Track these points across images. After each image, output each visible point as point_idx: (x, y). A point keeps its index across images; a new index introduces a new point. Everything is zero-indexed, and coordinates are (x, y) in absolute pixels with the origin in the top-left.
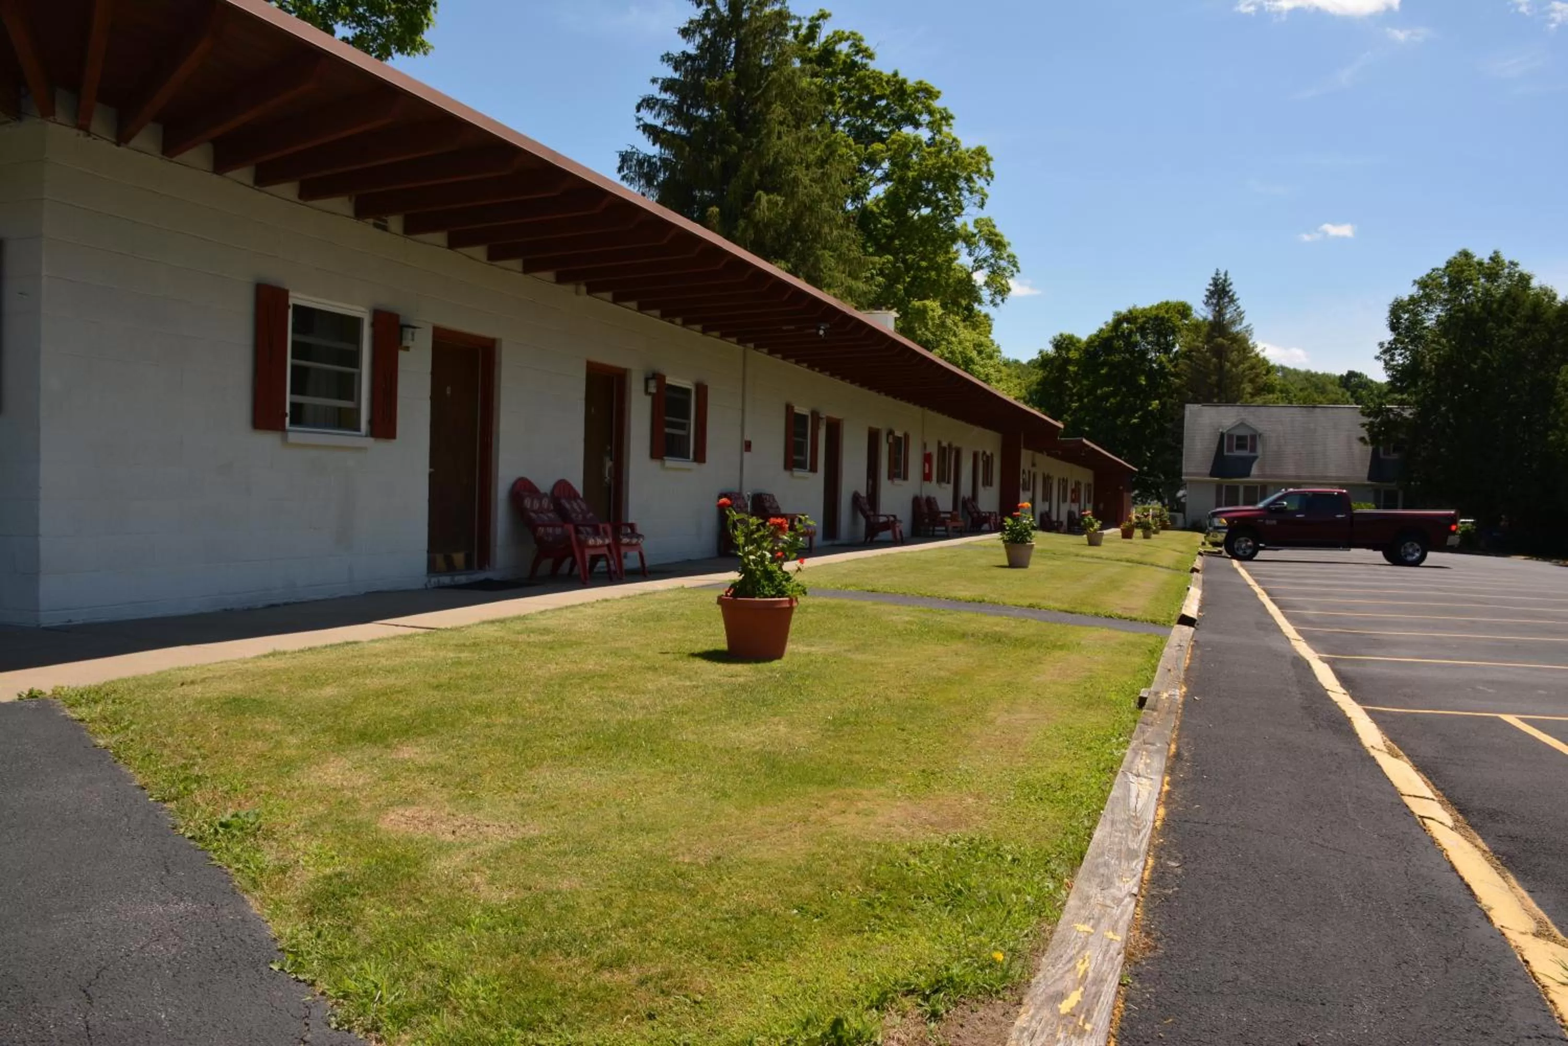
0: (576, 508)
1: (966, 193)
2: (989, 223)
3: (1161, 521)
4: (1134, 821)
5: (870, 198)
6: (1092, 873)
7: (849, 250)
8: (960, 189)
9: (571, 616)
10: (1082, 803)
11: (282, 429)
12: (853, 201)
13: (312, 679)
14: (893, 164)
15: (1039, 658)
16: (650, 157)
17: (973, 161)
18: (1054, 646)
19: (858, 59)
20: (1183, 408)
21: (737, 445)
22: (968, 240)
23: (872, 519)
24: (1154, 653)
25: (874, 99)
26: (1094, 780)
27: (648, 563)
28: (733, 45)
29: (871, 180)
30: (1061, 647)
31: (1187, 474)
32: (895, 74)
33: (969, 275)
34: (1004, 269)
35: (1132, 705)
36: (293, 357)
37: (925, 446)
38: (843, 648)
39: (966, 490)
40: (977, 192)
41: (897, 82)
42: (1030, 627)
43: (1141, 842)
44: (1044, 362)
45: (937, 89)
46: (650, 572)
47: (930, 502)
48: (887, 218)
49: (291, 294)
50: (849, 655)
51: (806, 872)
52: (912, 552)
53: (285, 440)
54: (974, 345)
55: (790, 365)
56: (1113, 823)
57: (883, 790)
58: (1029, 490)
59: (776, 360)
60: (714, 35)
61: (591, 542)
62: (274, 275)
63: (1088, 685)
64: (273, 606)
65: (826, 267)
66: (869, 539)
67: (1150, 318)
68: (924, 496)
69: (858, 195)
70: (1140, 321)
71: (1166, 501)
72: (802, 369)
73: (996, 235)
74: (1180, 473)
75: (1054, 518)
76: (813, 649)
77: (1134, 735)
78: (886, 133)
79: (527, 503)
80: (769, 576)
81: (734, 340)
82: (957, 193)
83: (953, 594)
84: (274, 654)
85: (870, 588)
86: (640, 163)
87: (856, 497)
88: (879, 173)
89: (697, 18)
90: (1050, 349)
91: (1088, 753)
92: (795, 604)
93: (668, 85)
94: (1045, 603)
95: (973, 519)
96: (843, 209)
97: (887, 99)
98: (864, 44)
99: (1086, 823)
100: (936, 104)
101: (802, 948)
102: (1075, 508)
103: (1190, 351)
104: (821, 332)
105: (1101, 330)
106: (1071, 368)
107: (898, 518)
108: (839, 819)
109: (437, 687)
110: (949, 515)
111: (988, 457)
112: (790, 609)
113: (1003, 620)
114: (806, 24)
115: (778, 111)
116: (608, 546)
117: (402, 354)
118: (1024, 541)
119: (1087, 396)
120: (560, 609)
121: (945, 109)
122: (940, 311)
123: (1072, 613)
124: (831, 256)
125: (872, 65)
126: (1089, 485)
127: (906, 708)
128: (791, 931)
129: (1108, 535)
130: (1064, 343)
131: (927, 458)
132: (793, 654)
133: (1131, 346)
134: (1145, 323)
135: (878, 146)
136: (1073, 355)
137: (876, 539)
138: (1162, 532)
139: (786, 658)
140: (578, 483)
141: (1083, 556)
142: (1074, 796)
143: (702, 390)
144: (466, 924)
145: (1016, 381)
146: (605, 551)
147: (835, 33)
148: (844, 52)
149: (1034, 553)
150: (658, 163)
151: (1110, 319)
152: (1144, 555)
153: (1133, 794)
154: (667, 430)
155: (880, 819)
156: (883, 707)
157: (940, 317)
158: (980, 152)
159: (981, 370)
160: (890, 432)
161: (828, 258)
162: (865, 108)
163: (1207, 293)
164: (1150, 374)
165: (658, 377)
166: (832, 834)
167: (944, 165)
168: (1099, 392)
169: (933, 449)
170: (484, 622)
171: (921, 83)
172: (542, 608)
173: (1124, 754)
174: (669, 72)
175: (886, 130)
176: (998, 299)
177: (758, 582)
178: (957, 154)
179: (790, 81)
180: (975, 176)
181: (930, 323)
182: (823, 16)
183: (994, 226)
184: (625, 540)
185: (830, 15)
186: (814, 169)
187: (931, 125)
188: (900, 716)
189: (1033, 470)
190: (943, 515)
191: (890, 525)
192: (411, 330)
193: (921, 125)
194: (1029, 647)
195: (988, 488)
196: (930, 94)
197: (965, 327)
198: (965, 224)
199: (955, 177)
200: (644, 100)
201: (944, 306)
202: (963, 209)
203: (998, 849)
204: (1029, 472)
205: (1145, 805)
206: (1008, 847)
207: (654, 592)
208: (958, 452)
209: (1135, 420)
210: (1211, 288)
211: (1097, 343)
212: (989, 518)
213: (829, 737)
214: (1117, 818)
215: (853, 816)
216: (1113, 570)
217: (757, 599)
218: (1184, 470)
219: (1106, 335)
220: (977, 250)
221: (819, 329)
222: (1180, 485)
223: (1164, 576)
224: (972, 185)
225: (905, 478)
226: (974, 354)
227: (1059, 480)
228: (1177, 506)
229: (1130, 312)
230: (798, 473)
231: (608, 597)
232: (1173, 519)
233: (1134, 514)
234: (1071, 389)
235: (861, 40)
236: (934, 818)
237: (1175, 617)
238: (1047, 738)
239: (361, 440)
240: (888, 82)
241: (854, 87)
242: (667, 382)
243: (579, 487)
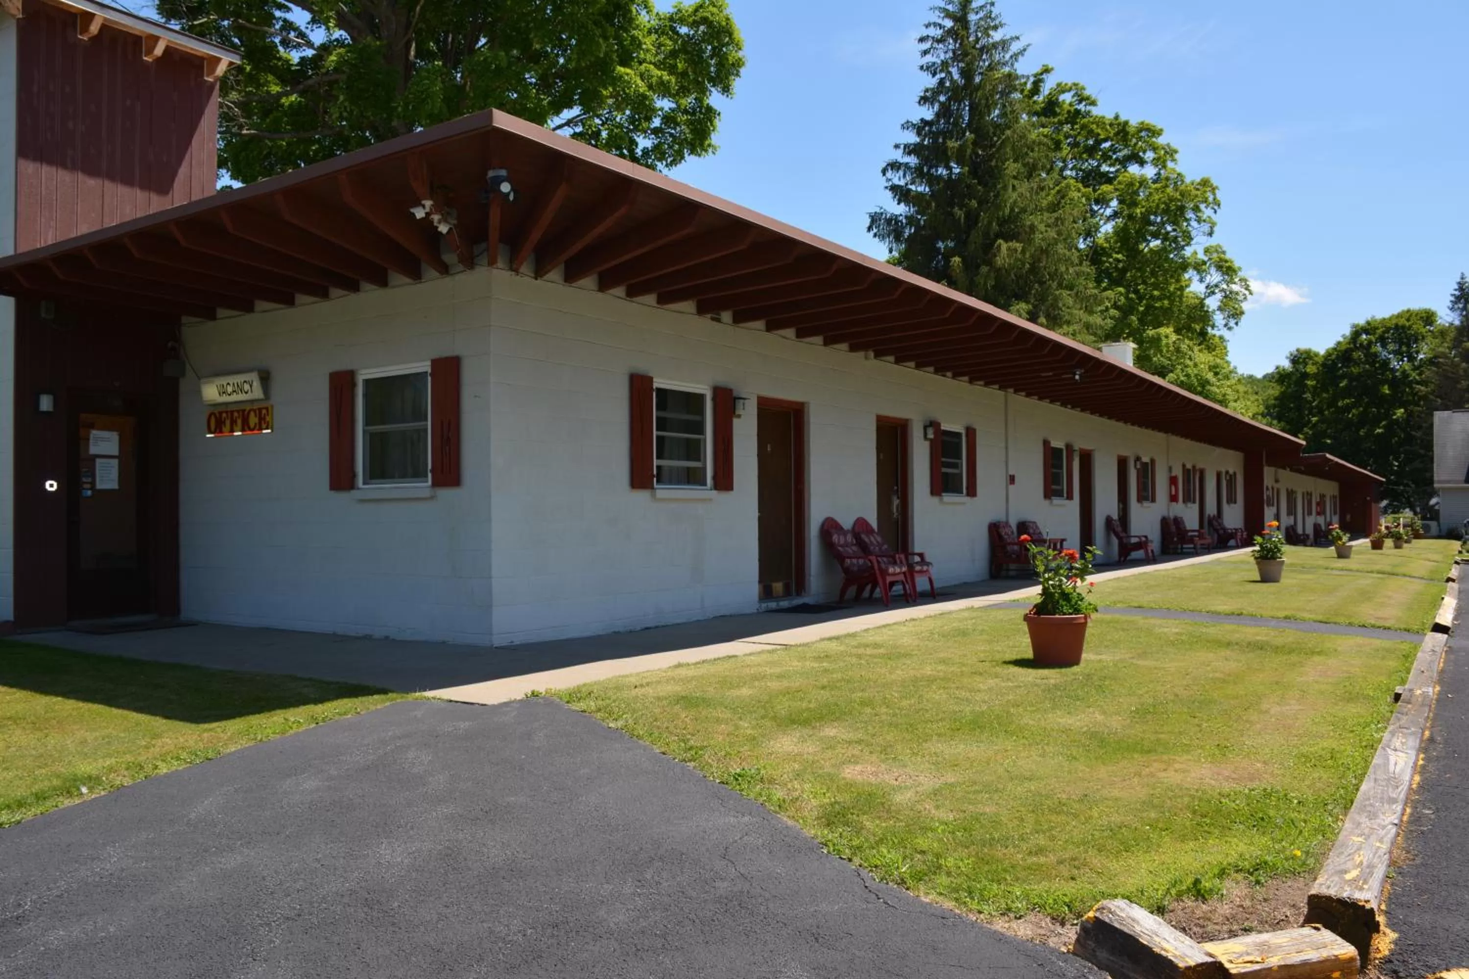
0: (874, 540)
1: (1194, 224)
2: (1218, 250)
3: (1411, 529)
4: (1393, 780)
5: (1100, 236)
7: (1086, 289)
8: (1187, 220)
10: (1349, 769)
11: (652, 487)
12: (1085, 240)
14: (1121, 202)
15: (1300, 662)
16: (896, 216)
17: (1199, 192)
18: (1313, 653)
19: (1082, 107)
20: (1432, 415)
21: (1003, 480)
22: (1199, 267)
23: (1124, 540)
24: (1408, 657)
25: (1098, 142)
27: (936, 585)
28: (967, 108)
29: (1100, 220)
30: (1320, 653)
31: (1439, 482)
32: (1117, 117)
33: (1202, 304)
34: (1237, 293)
35: (1389, 700)
36: (658, 429)
37: (1170, 469)
38: (1127, 656)
39: (1211, 508)
40: (1204, 221)
41: (1119, 124)
42: (1289, 636)
44: (1280, 376)
45: (1158, 127)
46: (939, 595)
47: (1178, 521)
48: (1117, 253)
49: (654, 380)
50: (1135, 661)
53: (654, 496)
54: (1209, 367)
55: (1045, 404)
56: (1376, 780)
57: (1190, 757)
58: (1273, 506)
59: (1033, 401)
60: (949, 100)
61: (891, 570)
62: (642, 365)
63: (1347, 684)
65: (1064, 306)
66: (1123, 559)
67: (1389, 328)
68: (1172, 516)
69: (1089, 234)
70: (1380, 331)
71: (1417, 509)
72: (1056, 407)
73: (1226, 261)
74: (1431, 481)
75: (1300, 532)
76: (1103, 657)
77: (1391, 722)
78: (1112, 173)
79: (835, 538)
80: (1066, 597)
81: (996, 386)
82: (1185, 224)
83: (1213, 609)
85: (1136, 605)
86: (888, 221)
87: (1109, 521)
88: (1108, 212)
89: (933, 87)
90: (1286, 364)
91: (1351, 735)
92: (1088, 621)
93: (910, 149)
94: (1299, 615)
95: (1219, 536)
96: (1077, 248)
97: (1112, 140)
98: (1087, 93)
100: (1161, 141)
102: (1321, 520)
103: (1436, 357)
104: (1077, 377)
105: (1339, 343)
106: (1309, 383)
107: (1149, 538)
110: (1196, 533)
111: (1231, 476)
112: (1084, 625)
113: (1263, 630)
114: (1032, 79)
115: (1012, 167)
116: (904, 573)
117: (735, 421)
118: (1274, 558)
119: (1328, 408)
121: (1168, 145)
122: (1174, 337)
123: (1326, 623)
124: (1069, 295)
125: (1095, 111)
126: (1334, 497)
127: (1193, 702)
129: (1356, 546)
130: (1300, 358)
131: (1173, 481)
132: (1086, 661)
133: (1371, 357)
134: (1384, 332)
135: (1106, 188)
136: (1311, 369)
137: (1129, 558)
138: (1412, 541)
139: (1082, 664)
140: (873, 520)
141: (1332, 569)
143: (971, 432)
145: (1253, 398)
146: (902, 577)
147: (1059, 85)
148: (1068, 102)
149: (1284, 568)
150: (904, 221)
151: (1348, 332)
152: (1395, 565)
154: (944, 470)
155: (1194, 775)
156: (1173, 702)
157: (1174, 343)
158: (1205, 182)
159: (1217, 392)
160: (1138, 459)
161: (1066, 297)
162: (1091, 151)
163: (1453, 299)
164: (1394, 383)
165: (934, 424)
167: (1171, 199)
168: (1340, 404)
169: (1178, 472)
171: (1142, 123)
173: (1383, 736)
174: (909, 138)
175: (1112, 169)
176: (1232, 323)
177: (1058, 601)
178: (1182, 187)
179: (1023, 137)
180: (1202, 206)
181: (1165, 349)
182: (1047, 70)
183: (1224, 253)
184: (918, 568)
185: (1052, 69)
186: (1047, 214)
187: (1156, 162)
188: (1189, 708)
189: (1277, 486)
190: (1190, 534)
191: (1141, 545)
192: (742, 401)
193: (1146, 162)
194: (1289, 653)
195: (1232, 506)
196: (1153, 132)
197: (1200, 350)
198: (1196, 253)
199: (1182, 209)
200: (888, 166)
201: (1177, 332)
202: (1192, 239)
204: (1273, 489)
205: (1402, 770)
208: (1203, 473)
209: (1379, 431)
210: (1457, 293)
211: (1334, 357)
212: (1236, 534)
214: (1379, 777)
216: (1366, 582)
217: (1057, 616)
218: (1437, 478)
219: (1343, 348)
220: (1209, 276)
221: (1075, 374)
222: (1432, 493)
223: (1419, 585)
224: (1199, 214)
225: (1153, 500)
226: (1210, 376)
227: (1303, 494)
228: (1430, 514)
229: (1368, 323)
230: (1056, 501)
232: (1426, 528)
233: (1384, 522)
234: (1311, 402)
235: (1083, 89)
237: (1429, 625)
238: (1315, 723)
239: (708, 492)
240: (1111, 125)
241: (1079, 133)
242: (942, 428)
243: (874, 523)
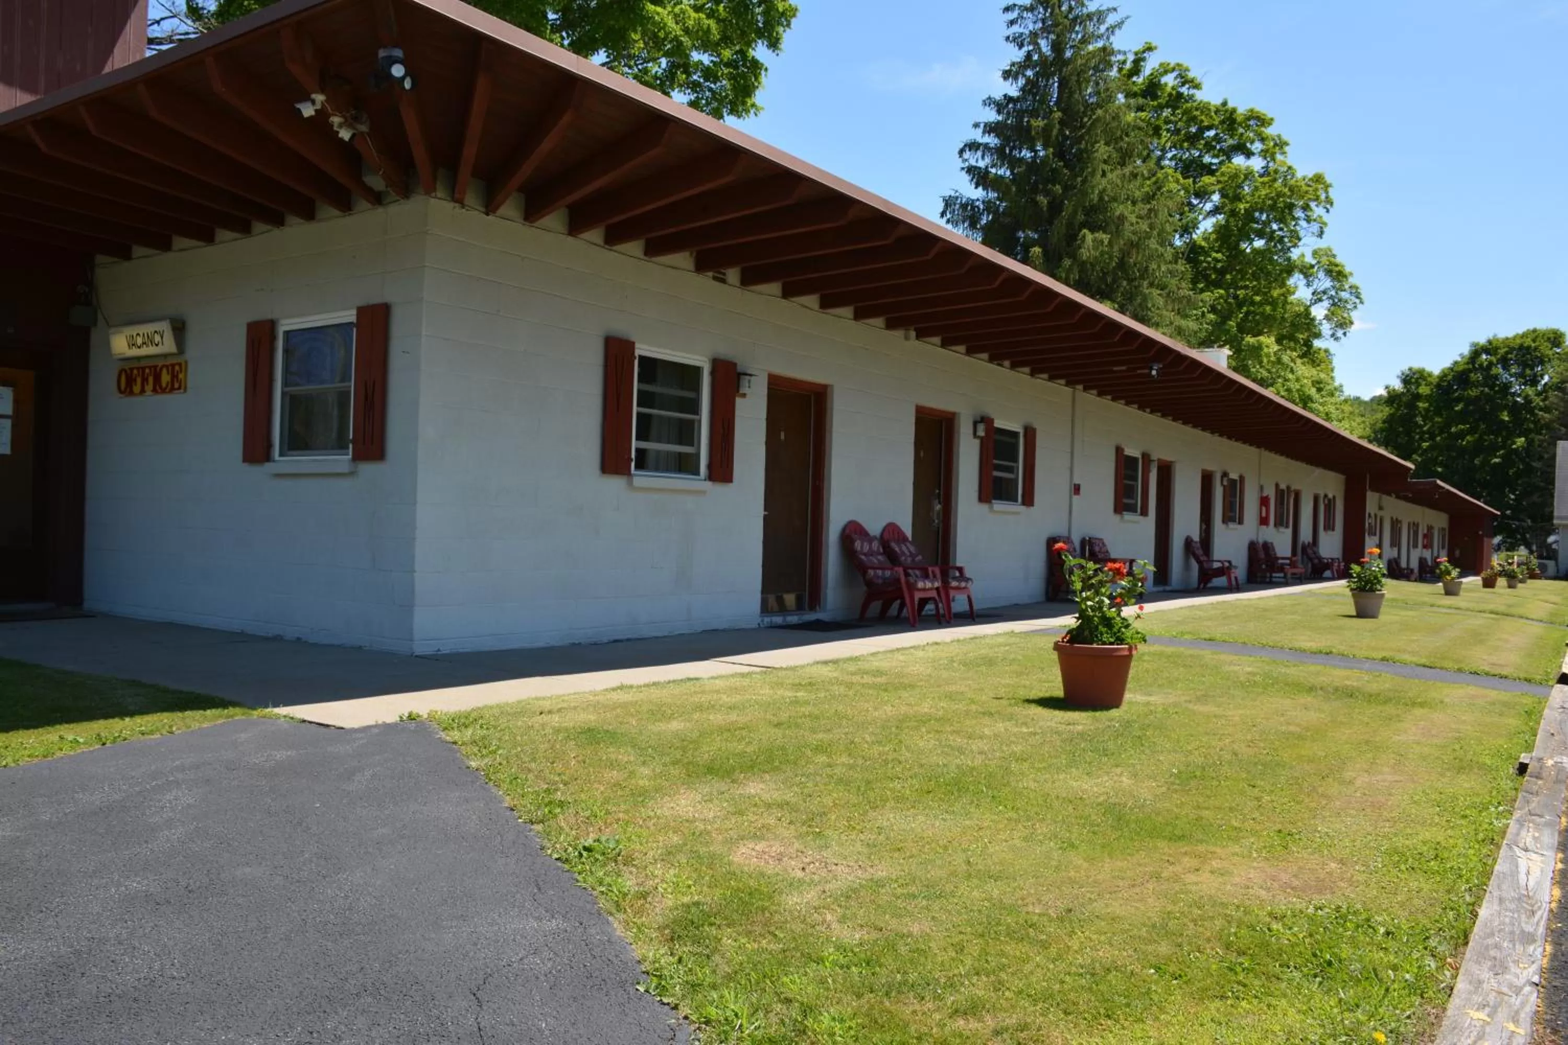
0: (905, 551)
1: (1303, 223)
2: (1329, 253)
3: (1528, 569)
4: (1525, 900)
5: (1199, 233)
6: (1482, 956)
7: (1179, 289)
8: (1297, 219)
9: (901, 658)
10: (1460, 876)
11: (628, 473)
12: (1181, 236)
13: (659, 712)
14: (1223, 196)
15: (1397, 715)
16: (973, 201)
17: (1310, 189)
18: (1414, 704)
19: (1184, 90)
20: (1555, 445)
21: (1066, 489)
22: (1307, 272)
23: (1205, 565)
24: (1533, 715)
25: (1202, 130)
26: (1471, 852)
27: (975, 607)
28: (1056, 84)
29: (1200, 214)
30: (1422, 705)
31: (1560, 518)
32: (1225, 104)
33: (1307, 309)
34: (1346, 301)
35: (1511, 771)
36: (639, 405)
37: (1262, 488)
38: (1183, 698)
39: (1306, 535)
40: (1315, 220)
41: (1226, 111)
42: (1385, 682)
43: (1539, 924)
44: (1392, 398)
45: (1270, 116)
46: (980, 616)
47: (1267, 547)
48: (1217, 252)
49: (637, 345)
50: (1191, 706)
51: (1160, 930)
52: (1249, 600)
53: (630, 484)
54: (1313, 382)
55: (1119, 406)
56: (1501, 900)
57: (1237, 849)
58: (1375, 535)
59: (1106, 401)
60: (1037, 75)
61: (920, 585)
62: (621, 327)
63: (1457, 747)
64: (616, 641)
65: (1154, 306)
66: (1202, 586)
67: (1513, 349)
68: (1261, 541)
69: (1186, 230)
70: (1502, 351)
71: (1534, 548)
72: (1133, 410)
73: (1337, 265)
74: (1551, 517)
75: (1403, 564)
76: (1152, 699)
77: (1516, 805)
78: (1215, 164)
79: (858, 545)
80: (1108, 622)
81: (1063, 382)
82: (1293, 223)
83: (1297, 645)
84: (621, 688)
85: (1207, 636)
86: (964, 206)
87: (1188, 542)
88: (1209, 206)
89: (1019, 60)
90: (1397, 385)
91: (1463, 822)
92: (1134, 652)
93: (990, 128)
94: (1398, 656)
95: (1313, 565)
96: (1171, 245)
97: (1217, 129)
98: (1191, 75)
99: (1468, 898)
100: (1271, 131)
101: (1162, 1010)
102: (1427, 554)
103: (1563, 382)
104: (1154, 372)
105: (1456, 363)
106: (1421, 405)
107: (1233, 564)
108: (1192, 878)
109: (778, 725)
110: (1288, 561)
111: (1329, 500)
112: (1130, 656)
113: (1354, 673)
114: (1131, 58)
115: (1102, 150)
116: (937, 589)
117: (739, 401)
118: (1372, 590)
119: (1440, 435)
120: (892, 651)
121: (1279, 136)
122: (1276, 348)
123: (1431, 667)
124: (1159, 295)
125: (1200, 96)
126: (1443, 529)
127: (1256, 764)
128: (1148, 992)
129: (1466, 583)
130: (1412, 378)
131: (1264, 501)
132: (1130, 703)
133: (1490, 380)
134: (1507, 353)
135: (1207, 179)
136: (1424, 390)
137: (1210, 585)
138: (1529, 581)
139: (1124, 706)
140: (907, 527)
141: (1439, 606)
142: (1452, 868)
143: (1030, 433)
144: (820, 961)
145: (1359, 420)
146: (934, 594)
147: (1161, 65)
148: (1171, 84)
149: (1384, 600)
150: (981, 207)
151: (1466, 350)
152: (1510, 606)
153: (1523, 869)
154: (996, 474)
155: (1237, 880)
156: (1230, 763)
157: (1275, 353)
158: (1318, 179)
159: (1321, 408)
160: (1225, 475)
161: (1156, 297)
162: (1193, 139)
164: (1515, 409)
165: (986, 420)
166: (1187, 892)
167: (1279, 195)
168: (1453, 429)
169: (1270, 492)
170: (818, 663)
171: (1252, 110)
172: (874, 650)
173: (1507, 826)
174: (991, 116)
175: (1215, 161)
176: (1340, 333)
177: (1097, 627)
178: (1292, 182)
179: (1116, 117)
180: (1313, 205)
181: (1265, 360)
183: (1334, 256)
184: (954, 584)
185: (1156, 48)
186: (1140, 205)
187: (1264, 153)
188: (1249, 772)
189: (1380, 513)
190: (1280, 561)
191: (1224, 571)
192: (747, 377)
193: (1253, 154)
194: (1385, 703)
195: (1330, 533)
196: (1263, 121)
197: (1303, 364)
198: (1303, 255)
199: (1291, 207)
200: (965, 146)
201: (1279, 341)
202: (1300, 239)
203: (1368, 920)
204: (1376, 516)
205: (1538, 883)
206: (1379, 919)
207: (984, 637)
208: (1297, 495)
209: (1497, 460)
211: (1450, 377)
212: (1332, 564)
213: (1176, 791)
214: (1504, 895)
215: (1208, 875)
216: (1477, 622)
217: (1095, 646)
218: (1556, 514)
219: (1461, 368)
220: (1316, 280)
221: (1151, 369)
222: (1551, 530)
223: (1537, 629)
224: (1309, 214)
225: (1241, 522)
226: (1313, 392)
227: (1409, 524)
228: (1548, 553)
229: (1490, 342)
230: (1128, 516)
231: (939, 641)
232: (1543, 568)
233: (1497, 560)
234: (1421, 427)
235: (1187, 70)
236: (1296, 883)
237: (1555, 675)
238: (1415, 802)
239: (700, 483)
240: (1217, 111)
241: (1180, 120)
242: (996, 425)
243: (908, 531)
